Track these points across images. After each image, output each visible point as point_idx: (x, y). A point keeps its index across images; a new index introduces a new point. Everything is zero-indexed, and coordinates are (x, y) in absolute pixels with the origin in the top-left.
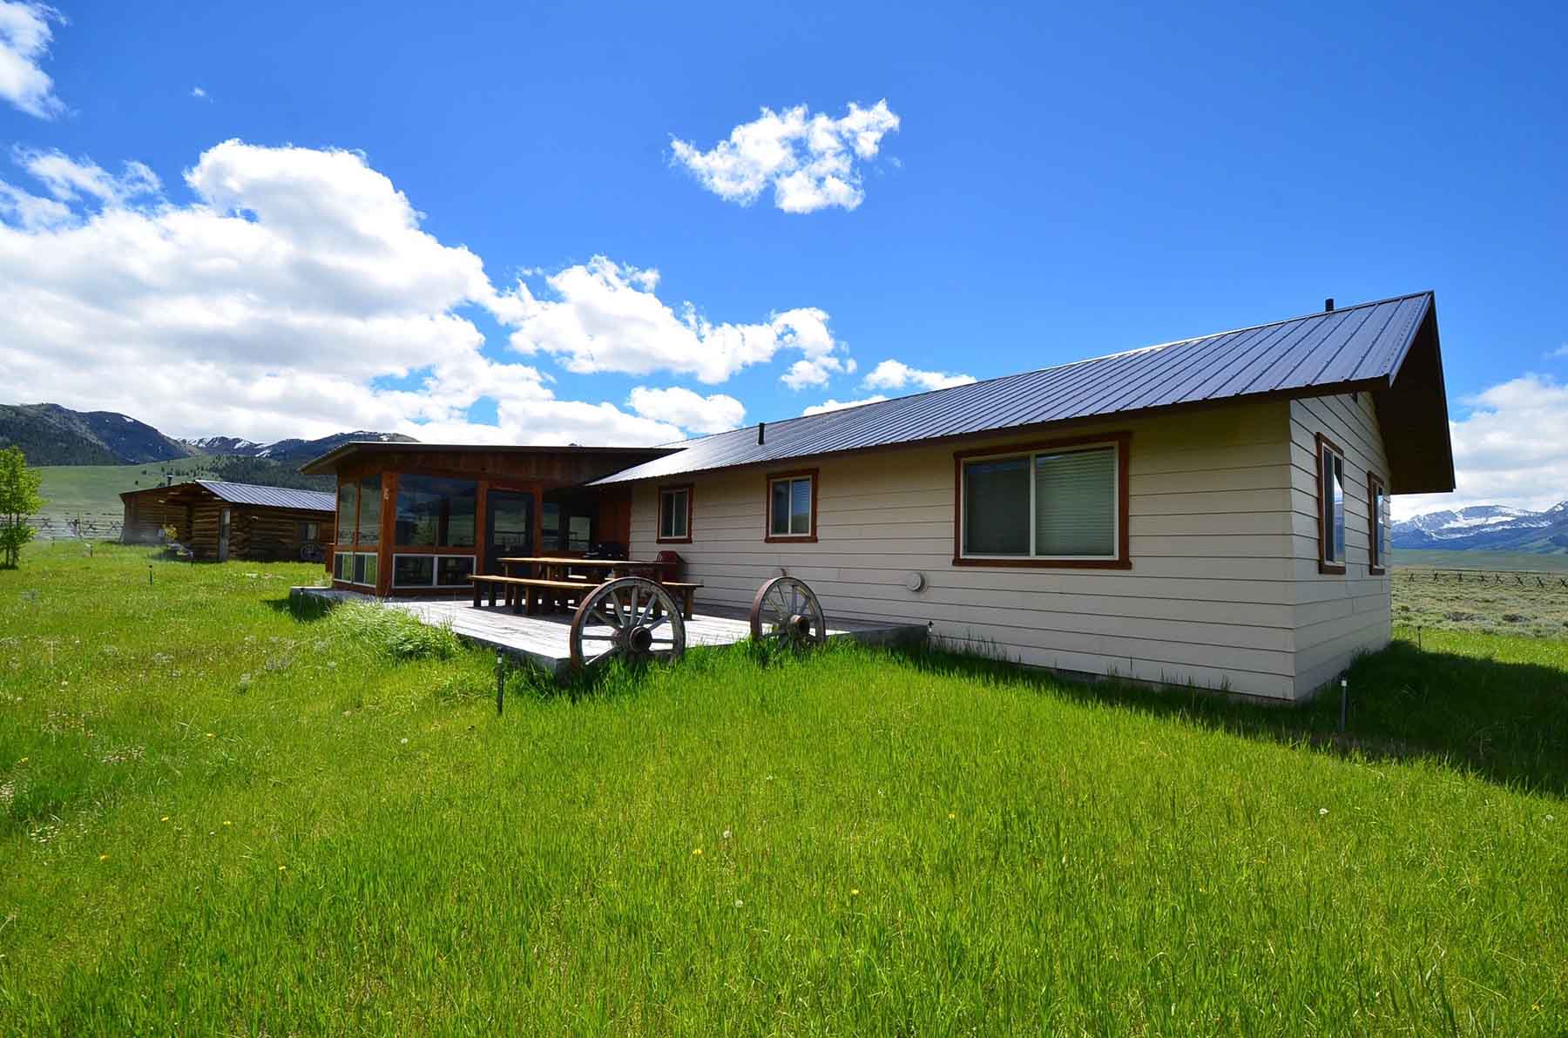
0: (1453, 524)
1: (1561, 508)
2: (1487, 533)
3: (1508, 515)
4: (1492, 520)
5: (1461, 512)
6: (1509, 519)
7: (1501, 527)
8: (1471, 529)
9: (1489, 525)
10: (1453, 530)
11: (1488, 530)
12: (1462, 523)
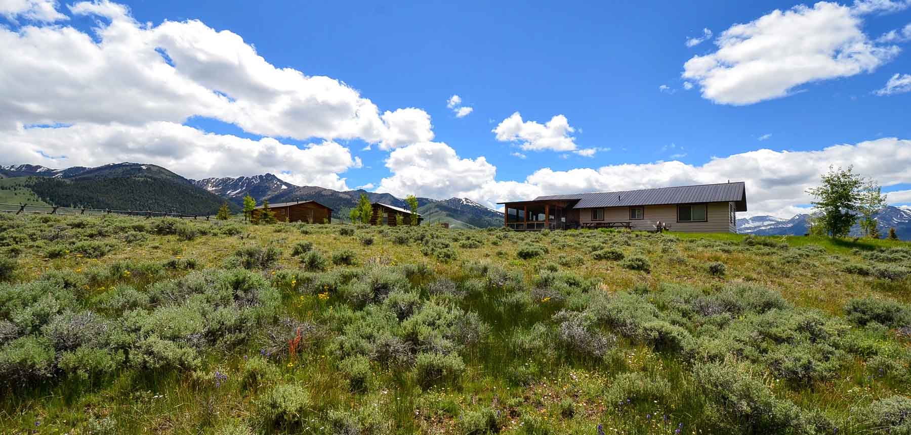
0: (747, 225)
1: (798, 217)
2: (762, 230)
3: (773, 221)
4: (766, 223)
5: (750, 219)
6: (773, 223)
7: (769, 227)
8: (755, 227)
9: (764, 226)
10: (748, 229)
11: (763, 228)
12: (751, 225)
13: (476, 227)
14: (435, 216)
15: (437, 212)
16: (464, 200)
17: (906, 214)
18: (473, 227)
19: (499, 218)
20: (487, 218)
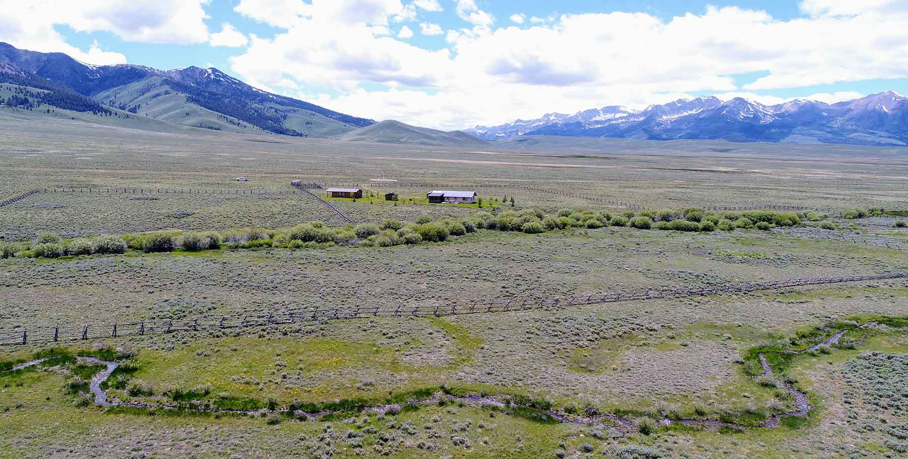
0: (598, 118)
3: (624, 112)
7: (620, 121)
9: (615, 119)
11: (614, 122)
13: (241, 122)
14: (164, 101)
15: (167, 93)
16: (210, 71)
17: (753, 107)
18: (236, 120)
19: (273, 105)
20: (255, 105)
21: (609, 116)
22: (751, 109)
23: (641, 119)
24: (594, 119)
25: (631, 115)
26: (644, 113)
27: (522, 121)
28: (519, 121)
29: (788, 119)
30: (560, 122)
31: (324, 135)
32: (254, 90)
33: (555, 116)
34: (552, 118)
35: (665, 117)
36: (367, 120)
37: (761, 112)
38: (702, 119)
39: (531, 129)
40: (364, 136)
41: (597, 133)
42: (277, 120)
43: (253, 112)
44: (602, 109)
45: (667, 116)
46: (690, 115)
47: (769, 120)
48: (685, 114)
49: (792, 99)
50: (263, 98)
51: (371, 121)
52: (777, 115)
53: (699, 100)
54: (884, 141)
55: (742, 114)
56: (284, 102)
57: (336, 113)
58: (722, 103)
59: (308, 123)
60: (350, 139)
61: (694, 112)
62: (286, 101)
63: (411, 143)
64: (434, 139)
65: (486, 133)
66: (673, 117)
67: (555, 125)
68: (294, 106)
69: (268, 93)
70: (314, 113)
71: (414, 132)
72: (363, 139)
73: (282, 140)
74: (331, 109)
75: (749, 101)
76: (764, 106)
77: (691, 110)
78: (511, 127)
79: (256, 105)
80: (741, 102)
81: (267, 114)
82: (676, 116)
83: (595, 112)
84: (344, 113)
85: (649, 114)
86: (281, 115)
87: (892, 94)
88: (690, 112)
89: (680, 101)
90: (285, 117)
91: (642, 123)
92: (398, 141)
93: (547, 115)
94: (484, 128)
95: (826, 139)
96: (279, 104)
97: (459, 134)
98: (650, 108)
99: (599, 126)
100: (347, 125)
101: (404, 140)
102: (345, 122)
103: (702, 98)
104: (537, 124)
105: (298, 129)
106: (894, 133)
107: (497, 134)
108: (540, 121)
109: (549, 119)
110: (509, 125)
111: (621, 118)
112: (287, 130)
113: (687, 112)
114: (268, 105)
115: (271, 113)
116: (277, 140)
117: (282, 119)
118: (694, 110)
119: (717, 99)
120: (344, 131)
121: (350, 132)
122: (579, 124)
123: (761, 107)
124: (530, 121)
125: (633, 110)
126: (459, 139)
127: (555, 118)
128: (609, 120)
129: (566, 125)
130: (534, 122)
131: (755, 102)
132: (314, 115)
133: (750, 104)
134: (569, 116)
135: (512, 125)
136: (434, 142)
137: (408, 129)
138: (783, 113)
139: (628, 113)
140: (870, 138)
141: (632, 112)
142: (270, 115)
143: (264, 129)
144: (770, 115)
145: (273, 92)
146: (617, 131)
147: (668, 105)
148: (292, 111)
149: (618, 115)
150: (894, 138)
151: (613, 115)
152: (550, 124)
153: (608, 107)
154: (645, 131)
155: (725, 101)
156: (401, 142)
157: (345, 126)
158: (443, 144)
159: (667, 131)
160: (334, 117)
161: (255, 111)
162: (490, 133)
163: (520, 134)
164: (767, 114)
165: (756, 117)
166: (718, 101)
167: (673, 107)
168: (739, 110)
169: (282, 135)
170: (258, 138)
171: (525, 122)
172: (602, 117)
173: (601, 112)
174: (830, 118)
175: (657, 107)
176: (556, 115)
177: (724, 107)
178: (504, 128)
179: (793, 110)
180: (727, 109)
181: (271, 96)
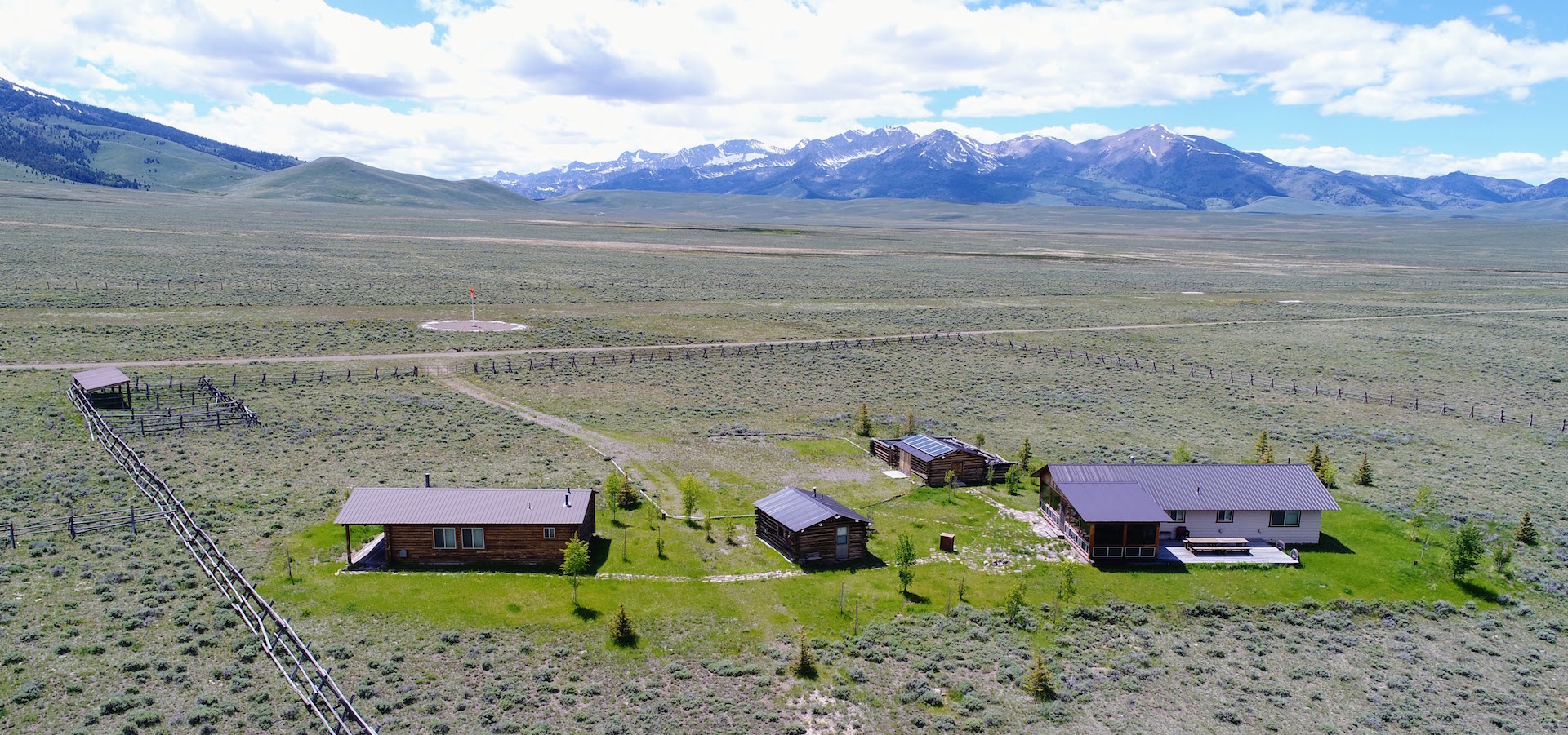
21: (735, 158)
22: (963, 150)
23: (791, 163)
24: (709, 163)
25: (772, 157)
26: (794, 153)
27: (582, 165)
28: (576, 164)
29: (1018, 166)
30: (652, 166)
31: (192, 186)
32: (17, 89)
33: (641, 156)
34: (636, 159)
35: (829, 161)
36: (280, 157)
37: (978, 155)
38: (887, 164)
39: (601, 179)
40: (281, 189)
41: (719, 186)
42: (75, 154)
43: (16, 135)
44: (722, 146)
45: (832, 158)
46: (869, 158)
47: (991, 167)
48: (860, 156)
49: (1019, 135)
50: (41, 106)
51: (290, 160)
52: (1001, 160)
53: (880, 132)
54: (1159, 202)
55: (950, 158)
56: (91, 118)
57: (211, 142)
58: (917, 138)
59: (149, 161)
60: (251, 194)
61: (874, 153)
62: (94, 115)
63: (382, 203)
64: (427, 194)
65: (518, 184)
66: (842, 161)
67: (644, 172)
68: (114, 125)
69: (52, 98)
70: (161, 140)
71: (387, 181)
72: (278, 196)
73: (90, 196)
74: (201, 134)
75: (959, 136)
76: (981, 145)
77: (870, 149)
78: (564, 176)
79: (24, 120)
80: (947, 136)
81: (51, 141)
82: (846, 159)
83: (708, 150)
84: (230, 143)
85: (801, 157)
86: (85, 144)
87: (1160, 129)
88: (868, 153)
89: (850, 133)
90: (94, 148)
91: (792, 171)
92: (354, 199)
93: (628, 155)
94: (513, 176)
95: (1077, 199)
96: (81, 120)
97: (478, 186)
98: (803, 146)
99: (721, 174)
100: (238, 165)
101: (366, 197)
102: (234, 160)
103: (887, 130)
104: (611, 169)
105: (126, 173)
106: (1167, 190)
107: (540, 189)
108: (616, 165)
109: (630, 161)
110: (558, 171)
111: (757, 161)
112: (101, 175)
113: (864, 153)
114: (52, 121)
115: (61, 139)
116: (75, 196)
117: (87, 152)
118: (875, 149)
119: (910, 132)
120: (235, 179)
121: (249, 181)
122: (685, 170)
123: (976, 146)
124: (598, 164)
125: (775, 148)
126: (479, 195)
127: (641, 160)
128: (738, 164)
129: (664, 172)
130: (605, 165)
131: (967, 137)
132: (163, 144)
133: (960, 140)
134: (666, 157)
135: (565, 171)
136: (430, 202)
137: (372, 176)
138: (1010, 157)
139: (767, 153)
140: (1138, 198)
141: (773, 151)
142: (58, 143)
143: (43, 171)
144: (991, 160)
145: (62, 96)
146: (751, 183)
147: (831, 140)
148: (111, 136)
149: (750, 157)
150: (1169, 197)
151: (742, 155)
152: (635, 170)
153: (731, 142)
154: (802, 184)
155: (922, 135)
156: (361, 202)
157: (236, 167)
158: (447, 204)
159: (833, 184)
160: (207, 148)
161: (21, 133)
162: (525, 186)
163: (581, 188)
164: (986, 158)
165: (971, 162)
166: (911, 135)
167: (839, 144)
168: (945, 151)
169: (90, 186)
170: (28, 190)
171: (588, 166)
172: (724, 160)
173: (722, 151)
174: (1079, 167)
175: (815, 144)
176: (644, 154)
177: (922, 145)
178: (551, 177)
179: (1023, 152)
180: (926, 148)
181: (58, 104)
